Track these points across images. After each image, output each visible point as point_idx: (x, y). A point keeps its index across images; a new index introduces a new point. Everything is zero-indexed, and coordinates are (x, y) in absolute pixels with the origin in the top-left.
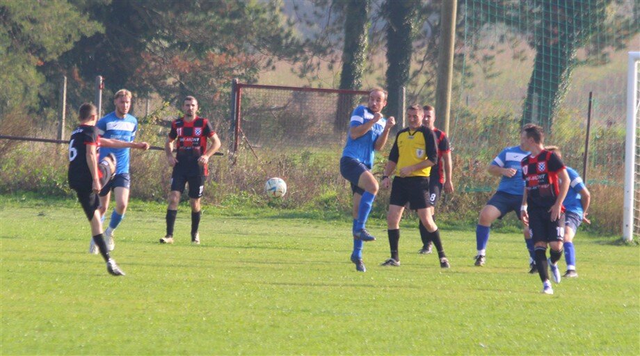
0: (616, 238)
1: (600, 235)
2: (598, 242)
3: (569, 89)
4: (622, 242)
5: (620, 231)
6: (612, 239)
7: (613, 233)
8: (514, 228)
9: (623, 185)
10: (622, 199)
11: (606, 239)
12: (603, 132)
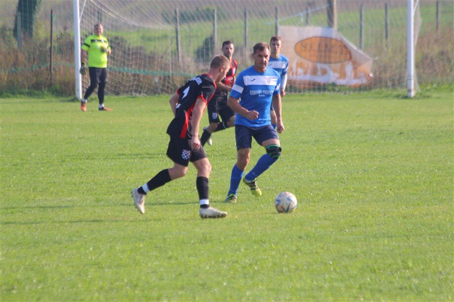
0: (72, 97)
1: (62, 96)
2: (62, 101)
3: (42, 9)
4: (75, 100)
5: (74, 93)
6: (69, 98)
7: (70, 95)
8: (11, 95)
9: (74, 66)
10: (74, 74)
11: (66, 99)
12: (61, 34)
